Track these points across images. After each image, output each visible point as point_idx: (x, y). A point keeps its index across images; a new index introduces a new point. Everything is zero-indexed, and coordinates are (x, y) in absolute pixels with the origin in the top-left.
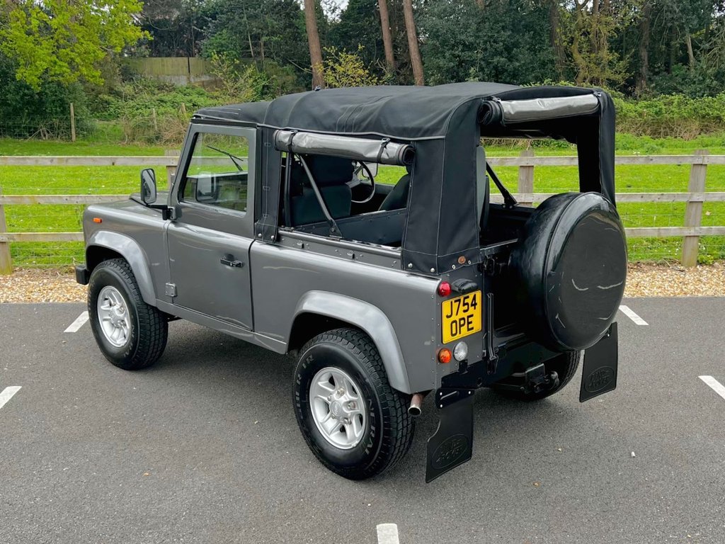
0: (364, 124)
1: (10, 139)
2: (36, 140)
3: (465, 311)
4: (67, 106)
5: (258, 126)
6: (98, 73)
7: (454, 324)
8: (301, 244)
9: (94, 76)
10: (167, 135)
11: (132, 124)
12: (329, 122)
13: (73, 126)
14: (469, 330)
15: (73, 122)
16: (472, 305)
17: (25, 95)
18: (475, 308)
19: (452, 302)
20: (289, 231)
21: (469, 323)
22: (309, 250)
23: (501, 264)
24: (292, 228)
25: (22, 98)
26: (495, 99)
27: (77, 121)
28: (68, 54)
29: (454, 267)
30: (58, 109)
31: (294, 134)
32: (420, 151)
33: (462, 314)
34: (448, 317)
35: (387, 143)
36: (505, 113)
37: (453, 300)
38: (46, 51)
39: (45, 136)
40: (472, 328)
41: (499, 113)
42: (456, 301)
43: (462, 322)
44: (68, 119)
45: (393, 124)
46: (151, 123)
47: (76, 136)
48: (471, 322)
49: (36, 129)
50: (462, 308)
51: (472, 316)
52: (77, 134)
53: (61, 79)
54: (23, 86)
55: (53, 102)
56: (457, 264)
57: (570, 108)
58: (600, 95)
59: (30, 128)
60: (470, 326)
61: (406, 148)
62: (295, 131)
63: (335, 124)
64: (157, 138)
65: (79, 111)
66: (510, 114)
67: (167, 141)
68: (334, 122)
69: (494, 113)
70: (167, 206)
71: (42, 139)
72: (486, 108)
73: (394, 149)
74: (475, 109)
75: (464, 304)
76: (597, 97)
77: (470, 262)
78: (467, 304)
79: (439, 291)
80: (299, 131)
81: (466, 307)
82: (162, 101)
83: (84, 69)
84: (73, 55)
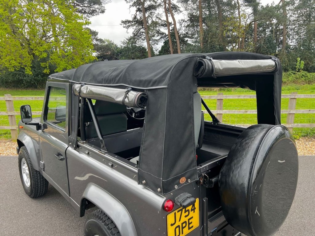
0: (118, 79)
3: (186, 216)
5: (70, 82)
7: (177, 229)
8: (87, 152)
12: (100, 78)
14: (189, 228)
16: (192, 210)
18: (194, 212)
19: (175, 213)
20: (82, 143)
21: (189, 224)
22: (91, 156)
23: (213, 180)
24: (84, 142)
26: (208, 57)
29: (176, 187)
31: (82, 86)
32: (151, 97)
33: (184, 219)
34: (172, 225)
35: (128, 91)
36: (215, 69)
37: (176, 211)
40: (192, 227)
41: (211, 68)
42: (178, 212)
43: (184, 225)
45: (134, 78)
48: (191, 223)
50: (184, 214)
51: (192, 218)
56: (179, 184)
57: (259, 67)
58: (276, 60)
60: (191, 226)
61: (140, 95)
62: (82, 84)
63: (102, 79)
66: (220, 69)
68: (102, 78)
69: (207, 68)
70: (39, 123)
72: (200, 64)
73: (133, 95)
74: (192, 64)
75: (185, 212)
76: (275, 61)
77: (189, 181)
78: (188, 210)
79: (164, 207)
80: (86, 84)
81: (187, 213)
84: (73, 63)
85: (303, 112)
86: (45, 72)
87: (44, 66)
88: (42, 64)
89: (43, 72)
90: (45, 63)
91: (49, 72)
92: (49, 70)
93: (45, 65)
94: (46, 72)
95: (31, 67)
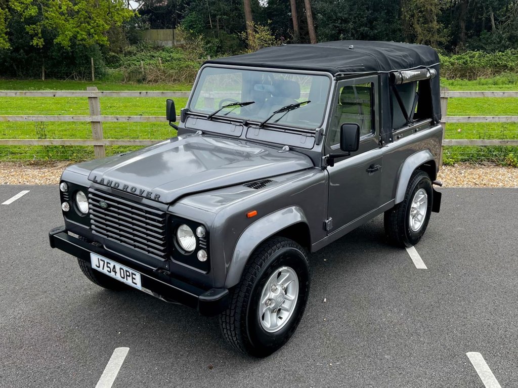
1: (55, 80)
2: (71, 80)
4: (89, 59)
6: (106, 39)
9: (103, 41)
10: (150, 78)
11: (129, 70)
13: (93, 72)
15: (93, 69)
17: (64, 52)
25: (62, 55)
27: (95, 69)
28: (86, 27)
30: (84, 62)
38: (72, 25)
39: (76, 78)
44: (90, 68)
46: (140, 70)
47: (95, 78)
49: (71, 74)
52: (95, 77)
53: (84, 42)
54: (60, 47)
55: (81, 57)
59: (67, 73)
64: (144, 79)
65: (98, 63)
67: (150, 81)
71: (74, 80)
82: (153, 56)
83: (96, 36)
84: (89, 27)
85: (458, 120)
86: (35, 44)
87: (31, 32)
88: (29, 29)
89: (31, 43)
90: (34, 26)
91: (44, 44)
92: (42, 40)
93: (34, 31)
94: (37, 44)
95: (6, 33)
